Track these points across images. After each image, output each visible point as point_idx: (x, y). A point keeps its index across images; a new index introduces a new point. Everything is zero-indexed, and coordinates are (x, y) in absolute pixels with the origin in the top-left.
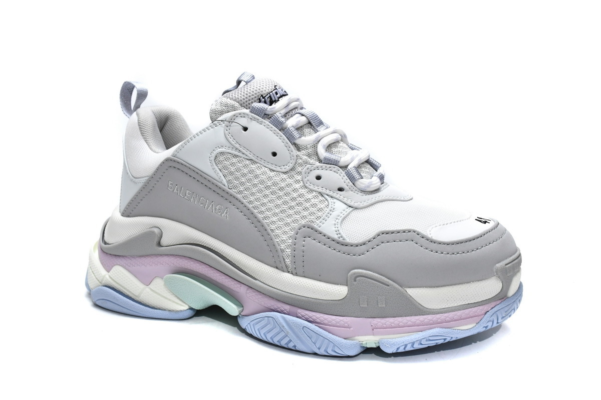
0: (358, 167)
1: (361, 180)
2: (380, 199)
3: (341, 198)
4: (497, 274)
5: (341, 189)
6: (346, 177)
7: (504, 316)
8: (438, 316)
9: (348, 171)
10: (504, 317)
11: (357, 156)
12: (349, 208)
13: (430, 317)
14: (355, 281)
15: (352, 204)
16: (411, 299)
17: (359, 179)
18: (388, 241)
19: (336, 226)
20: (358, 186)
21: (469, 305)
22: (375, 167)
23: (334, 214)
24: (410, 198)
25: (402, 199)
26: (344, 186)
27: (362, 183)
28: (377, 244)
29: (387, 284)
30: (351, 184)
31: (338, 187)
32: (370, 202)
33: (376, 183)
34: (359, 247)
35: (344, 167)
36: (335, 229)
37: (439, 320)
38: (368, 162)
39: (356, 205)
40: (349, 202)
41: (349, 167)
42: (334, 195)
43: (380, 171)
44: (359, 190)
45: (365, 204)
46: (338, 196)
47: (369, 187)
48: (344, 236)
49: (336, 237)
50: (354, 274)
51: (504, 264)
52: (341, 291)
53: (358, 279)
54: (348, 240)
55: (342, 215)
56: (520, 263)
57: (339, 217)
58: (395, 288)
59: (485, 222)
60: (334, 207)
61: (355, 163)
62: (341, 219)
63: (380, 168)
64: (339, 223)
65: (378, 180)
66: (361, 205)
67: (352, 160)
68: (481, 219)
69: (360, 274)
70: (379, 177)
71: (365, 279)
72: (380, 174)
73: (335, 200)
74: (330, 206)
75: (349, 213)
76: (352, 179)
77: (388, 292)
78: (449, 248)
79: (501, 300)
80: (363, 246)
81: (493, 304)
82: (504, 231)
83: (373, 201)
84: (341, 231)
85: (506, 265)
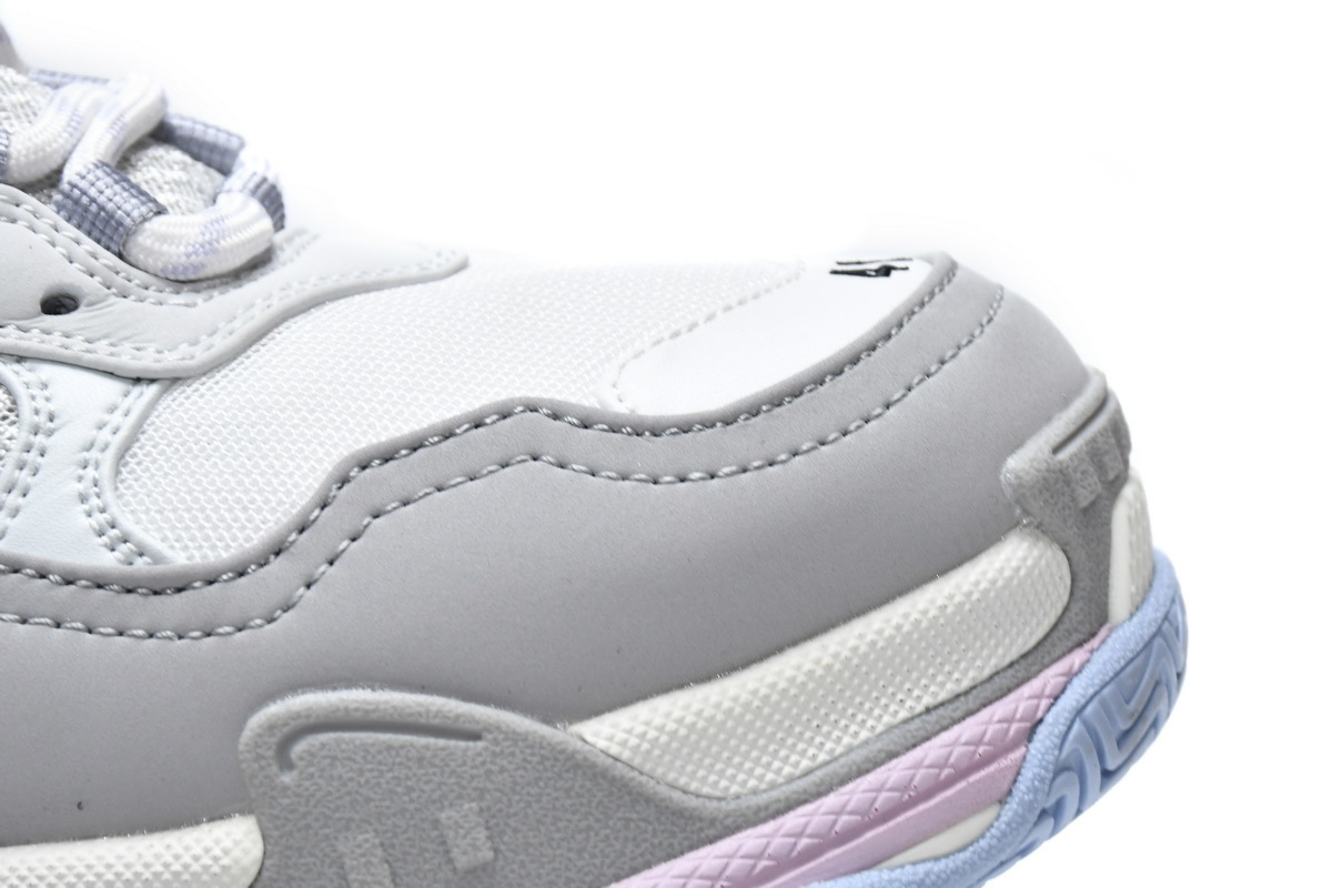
0: (123, 162)
1: (157, 224)
2: (294, 297)
3: (77, 348)
4: (1026, 512)
5: (58, 304)
6: (70, 230)
7: (1124, 726)
8: (792, 820)
9: (67, 196)
10: (1127, 733)
11: (97, 107)
12: (136, 390)
13: (749, 840)
14: (286, 764)
15: (146, 362)
16: (620, 769)
17: (145, 219)
18: (405, 495)
19: (95, 502)
20: (150, 262)
21: (933, 717)
22: (216, 157)
23: (64, 443)
24: (455, 261)
25: (414, 271)
26: (71, 277)
27: (164, 238)
28: (349, 527)
29: (468, 726)
30: (109, 258)
31: (39, 295)
32: (243, 328)
33: (247, 224)
34: (256, 576)
35: (45, 183)
36: (86, 521)
37: (804, 842)
38: (162, 134)
39: (170, 361)
40: (127, 359)
41: (69, 175)
42: (33, 342)
43: (249, 167)
44: (160, 284)
45: (221, 344)
46: (53, 345)
47: (210, 248)
48: (152, 541)
49: (108, 561)
50: (271, 727)
51: (1047, 449)
52: (226, 852)
53: (299, 748)
54: (181, 557)
55: (105, 435)
56: (1118, 435)
57: (94, 454)
58: (515, 737)
59: (886, 271)
60: (51, 407)
61: (97, 143)
62: (108, 459)
63: (244, 156)
64: (106, 483)
65: (255, 207)
66: (201, 355)
67: (78, 131)
68: (859, 263)
69: (303, 721)
70: (254, 193)
71: (338, 742)
72: (257, 179)
73: (46, 371)
74: (26, 407)
75: (145, 416)
76: (108, 231)
77: (489, 772)
78: (738, 441)
79: (1087, 647)
80: (276, 564)
81: (1050, 677)
82: (992, 299)
83: (260, 316)
84: (127, 523)
85: (1056, 450)
